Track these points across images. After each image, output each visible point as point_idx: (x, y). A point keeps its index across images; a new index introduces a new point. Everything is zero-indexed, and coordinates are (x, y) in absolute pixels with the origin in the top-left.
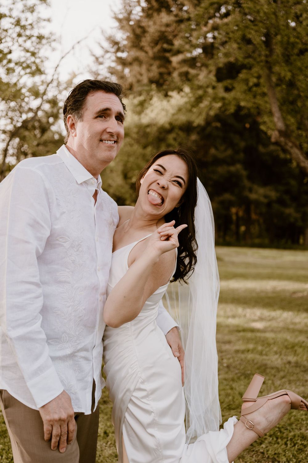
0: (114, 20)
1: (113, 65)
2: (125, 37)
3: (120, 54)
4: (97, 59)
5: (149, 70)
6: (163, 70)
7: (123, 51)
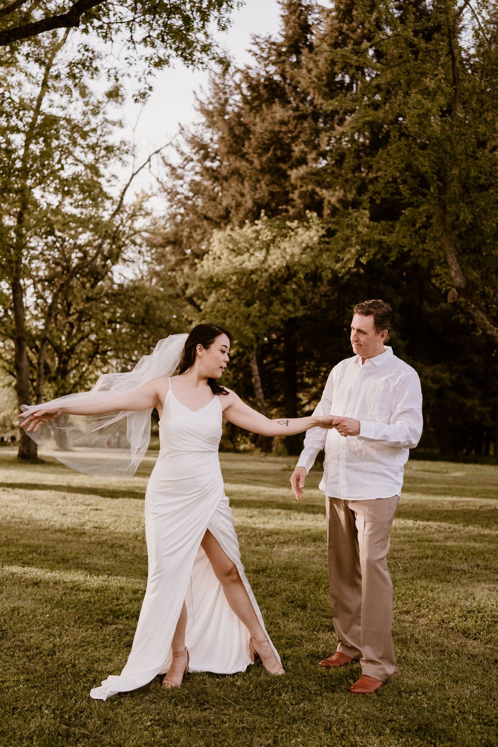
0: (199, 113)
1: (198, 178)
2: (216, 138)
3: (208, 164)
4: (173, 169)
5: (255, 189)
6: (276, 189)
7: (213, 159)
